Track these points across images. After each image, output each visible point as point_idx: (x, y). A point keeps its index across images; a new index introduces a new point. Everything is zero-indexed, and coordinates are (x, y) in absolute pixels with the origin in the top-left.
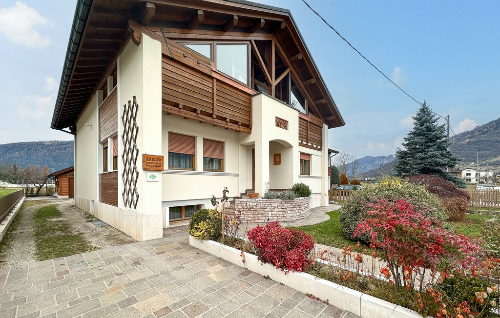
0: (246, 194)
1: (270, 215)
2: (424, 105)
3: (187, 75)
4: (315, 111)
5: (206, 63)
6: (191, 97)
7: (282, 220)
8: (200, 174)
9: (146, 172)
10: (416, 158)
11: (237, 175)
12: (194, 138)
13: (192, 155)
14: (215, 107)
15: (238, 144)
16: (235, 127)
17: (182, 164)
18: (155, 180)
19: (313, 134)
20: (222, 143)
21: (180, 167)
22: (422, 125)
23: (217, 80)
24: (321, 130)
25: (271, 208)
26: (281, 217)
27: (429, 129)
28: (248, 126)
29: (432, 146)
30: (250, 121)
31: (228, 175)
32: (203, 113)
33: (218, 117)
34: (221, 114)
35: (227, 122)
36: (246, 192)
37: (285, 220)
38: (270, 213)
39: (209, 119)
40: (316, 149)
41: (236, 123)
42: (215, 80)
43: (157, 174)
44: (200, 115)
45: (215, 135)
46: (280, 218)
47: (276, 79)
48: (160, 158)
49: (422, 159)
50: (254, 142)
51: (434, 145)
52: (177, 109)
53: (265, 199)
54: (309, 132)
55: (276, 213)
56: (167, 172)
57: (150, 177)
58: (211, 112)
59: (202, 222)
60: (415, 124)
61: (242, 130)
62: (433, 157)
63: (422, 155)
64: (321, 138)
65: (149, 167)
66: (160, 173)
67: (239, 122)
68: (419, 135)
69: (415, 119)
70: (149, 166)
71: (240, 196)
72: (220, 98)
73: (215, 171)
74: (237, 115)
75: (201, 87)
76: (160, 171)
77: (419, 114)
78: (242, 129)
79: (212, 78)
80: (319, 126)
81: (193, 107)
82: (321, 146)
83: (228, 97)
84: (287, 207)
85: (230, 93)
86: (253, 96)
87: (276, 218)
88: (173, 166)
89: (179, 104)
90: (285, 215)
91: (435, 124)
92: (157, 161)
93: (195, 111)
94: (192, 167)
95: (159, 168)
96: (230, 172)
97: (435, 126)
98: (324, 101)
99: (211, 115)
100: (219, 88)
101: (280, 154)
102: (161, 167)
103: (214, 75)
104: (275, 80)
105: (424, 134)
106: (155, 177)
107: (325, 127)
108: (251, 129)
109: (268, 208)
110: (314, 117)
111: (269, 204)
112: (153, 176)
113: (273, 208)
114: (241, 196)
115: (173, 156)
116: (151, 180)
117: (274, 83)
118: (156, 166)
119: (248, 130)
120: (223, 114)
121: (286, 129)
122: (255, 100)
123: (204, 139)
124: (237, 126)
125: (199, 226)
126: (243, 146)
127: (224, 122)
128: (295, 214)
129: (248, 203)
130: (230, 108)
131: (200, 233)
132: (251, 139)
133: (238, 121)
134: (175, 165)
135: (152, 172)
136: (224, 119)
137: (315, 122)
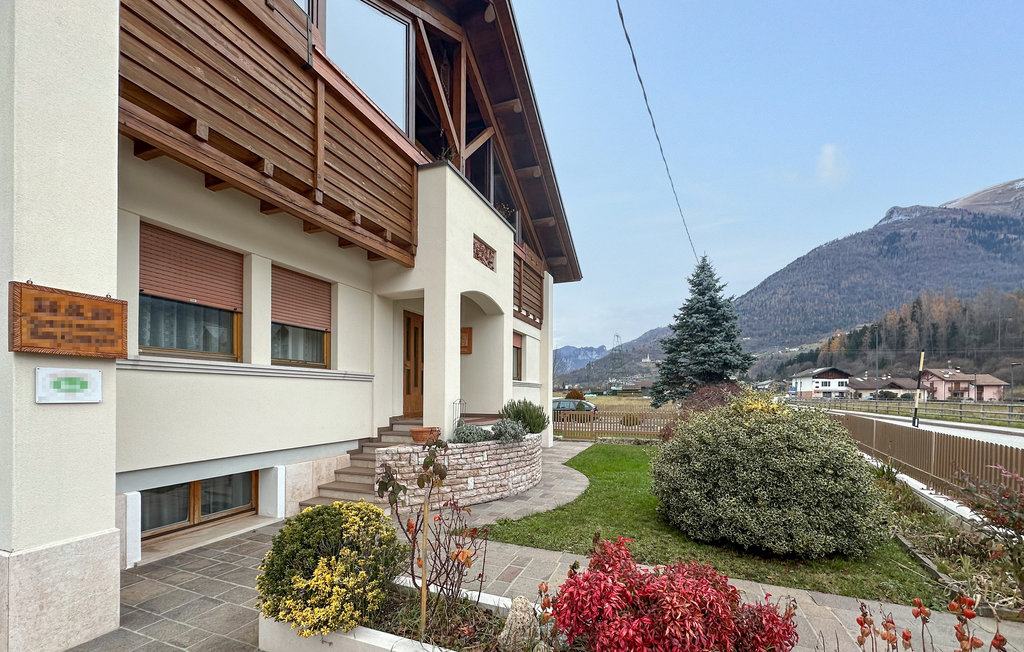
0: (390, 428)
1: (471, 485)
2: (704, 260)
3: (225, 29)
4: (534, 241)
5: (293, 16)
6: (240, 112)
7: (497, 495)
8: (261, 373)
9: (28, 365)
10: (695, 353)
11: (368, 378)
12: (239, 258)
13: (232, 312)
14: (322, 170)
15: (372, 294)
16: (374, 243)
17: (193, 337)
18: (80, 397)
19: (528, 289)
20: (328, 285)
21: (182, 348)
22: (702, 293)
23: (329, 88)
24: (541, 284)
25: (474, 466)
26: (497, 487)
27: (713, 302)
28: (408, 246)
29: (719, 332)
30: (412, 232)
31: (346, 377)
32: (281, 176)
33: (329, 203)
34: (339, 195)
35: (355, 224)
36: (392, 425)
37: (505, 494)
38: (471, 480)
39: (300, 201)
40: (532, 323)
41: (378, 231)
42: (321, 87)
43: (92, 373)
44: (270, 182)
45: (311, 258)
46: (493, 489)
47: (469, 141)
48: (111, 309)
49: (704, 355)
50: (422, 291)
51: (721, 331)
52: (186, 136)
53: (459, 445)
54: (524, 286)
55: (484, 479)
56: (136, 366)
57: (57, 385)
58: (309, 182)
59: (323, 561)
60: (692, 291)
61: (391, 253)
62: (721, 352)
63: (703, 346)
64: (541, 302)
65: (46, 343)
66: (111, 371)
67: (384, 230)
68: (698, 311)
69: (691, 281)
70: (47, 336)
71: (376, 436)
72: (334, 147)
73: (304, 364)
74: (381, 208)
75: (277, 91)
76: (108, 359)
77: (698, 275)
78: (392, 251)
79: (315, 76)
80: (539, 276)
81: (249, 148)
82: (541, 319)
83: (356, 150)
84: (507, 461)
85: (364, 142)
86: (420, 168)
87: (485, 490)
88: (155, 342)
89: (195, 120)
90: (505, 482)
91: (720, 294)
92: (96, 317)
93: (255, 162)
94: (234, 350)
95: (107, 349)
96: (350, 370)
97: (720, 298)
98: (551, 221)
99: (307, 192)
100: (333, 116)
101: (471, 329)
102: (112, 343)
103: (317, 66)
104: (467, 143)
105: (707, 310)
106: (84, 385)
107: (549, 278)
108: (413, 255)
109: (467, 467)
110: (531, 253)
111: (468, 456)
112: (71, 381)
113: (479, 465)
114: (380, 435)
115: (154, 312)
116: (60, 397)
117: (466, 152)
118: (88, 340)
119: (405, 259)
120: (343, 198)
121: (492, 269)
122: (425, 179)
123: (275, 267)
124: (380, 240)
125: (312, 583)
126: (384, 299)
127: (345, 222)
128: (524, 477)
129: (415, 457)
130: (363, 184)
131: (320, 613)
132: (411, 283)
133: (384, 226)
134: (163, 341)
135: (68, 363)
136: (347, 213)
137: (533, 264)
